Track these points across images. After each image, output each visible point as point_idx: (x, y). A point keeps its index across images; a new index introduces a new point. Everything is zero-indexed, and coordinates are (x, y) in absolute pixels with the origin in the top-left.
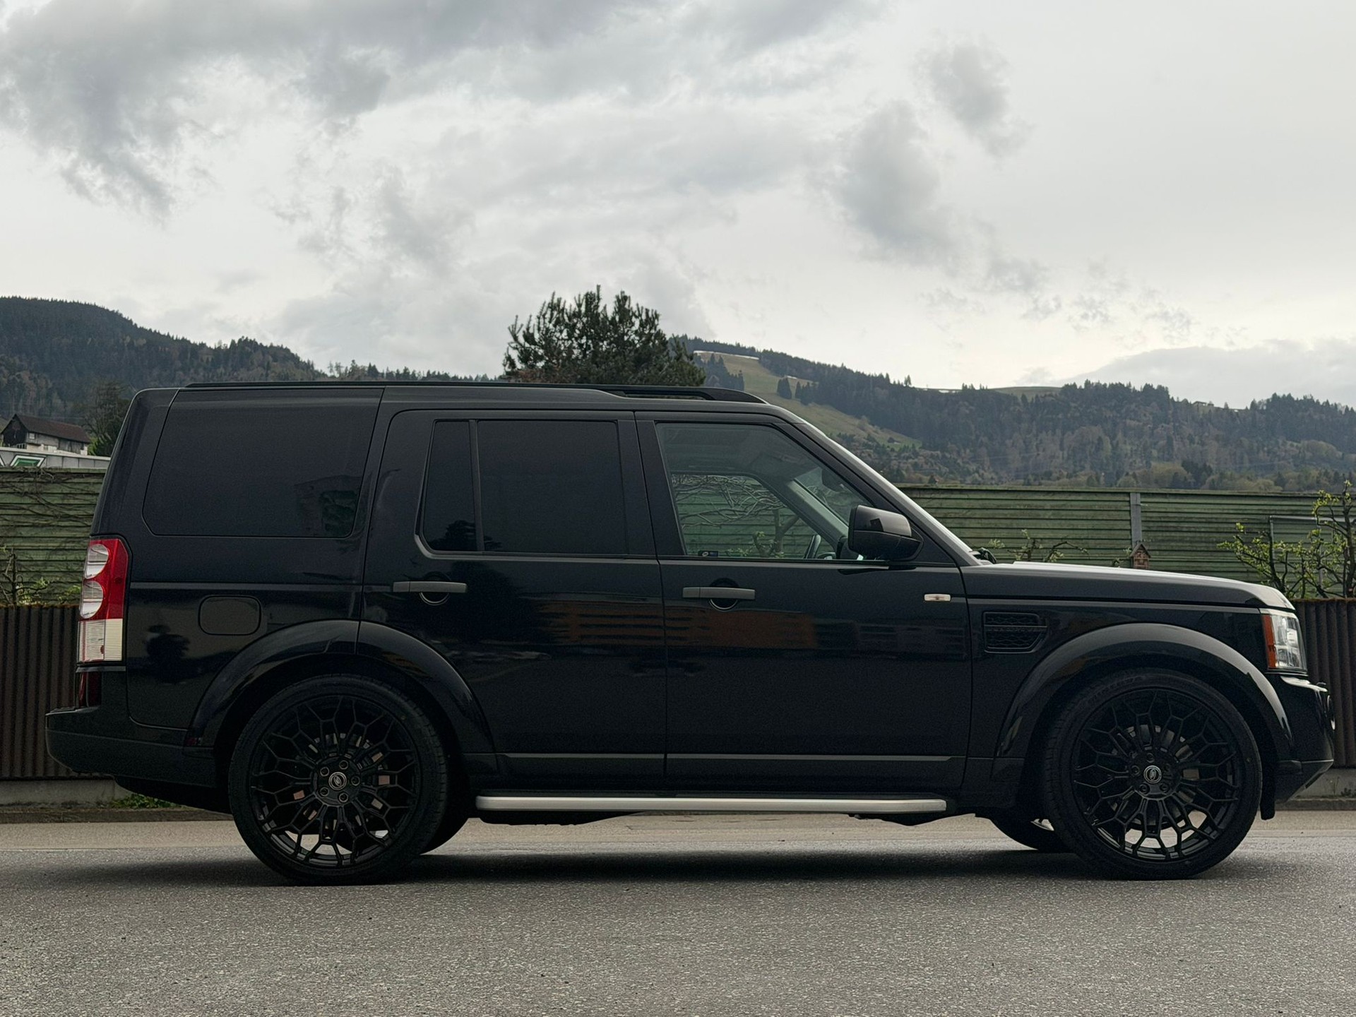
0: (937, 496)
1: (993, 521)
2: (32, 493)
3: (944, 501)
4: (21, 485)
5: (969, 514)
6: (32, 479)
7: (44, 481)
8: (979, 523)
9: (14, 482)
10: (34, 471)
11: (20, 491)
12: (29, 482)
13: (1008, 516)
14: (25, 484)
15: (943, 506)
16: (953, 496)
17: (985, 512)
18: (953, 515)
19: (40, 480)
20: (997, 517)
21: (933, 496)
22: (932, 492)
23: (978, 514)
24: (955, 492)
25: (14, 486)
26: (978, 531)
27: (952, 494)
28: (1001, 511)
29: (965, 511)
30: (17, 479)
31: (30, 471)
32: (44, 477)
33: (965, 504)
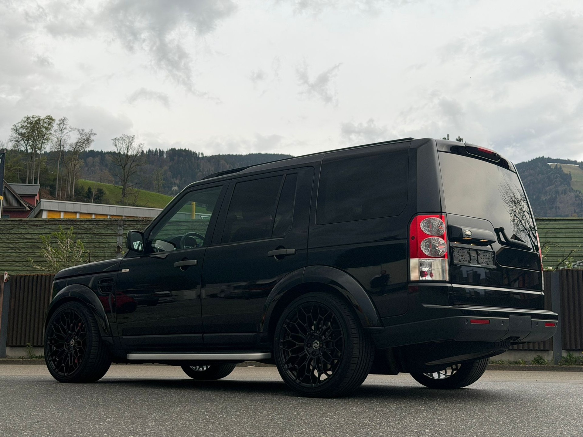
0: (543, 223)
1: (571, 234)
2: (141, 229)
3: (546, 225)
4: (137, 225)
5: (559, 231)
6: (141, 223)
7: (146, 224)
8: (564, 235)
9: (134, 224)
10: (142, 220)
11: (137, 228)
12: (140, 224)
13: (579, 232)
14: (139, 225)
15: (546, 228)
16: (551, 223)
17: (567, 230)
18: (551, 232)
19: (144, 223)
20: (574, 232)
21: (540, 223)
22: (540, 221)
23: (564, 231)
24: (552, 221)
25: (134, 226)
26: (564, 239)
27: (551, 222)
28: (576, 230)
29: (557, 230)
30: (135, 223)
31: (140, 220)
32: (146, 222)
33: (557, 226)
